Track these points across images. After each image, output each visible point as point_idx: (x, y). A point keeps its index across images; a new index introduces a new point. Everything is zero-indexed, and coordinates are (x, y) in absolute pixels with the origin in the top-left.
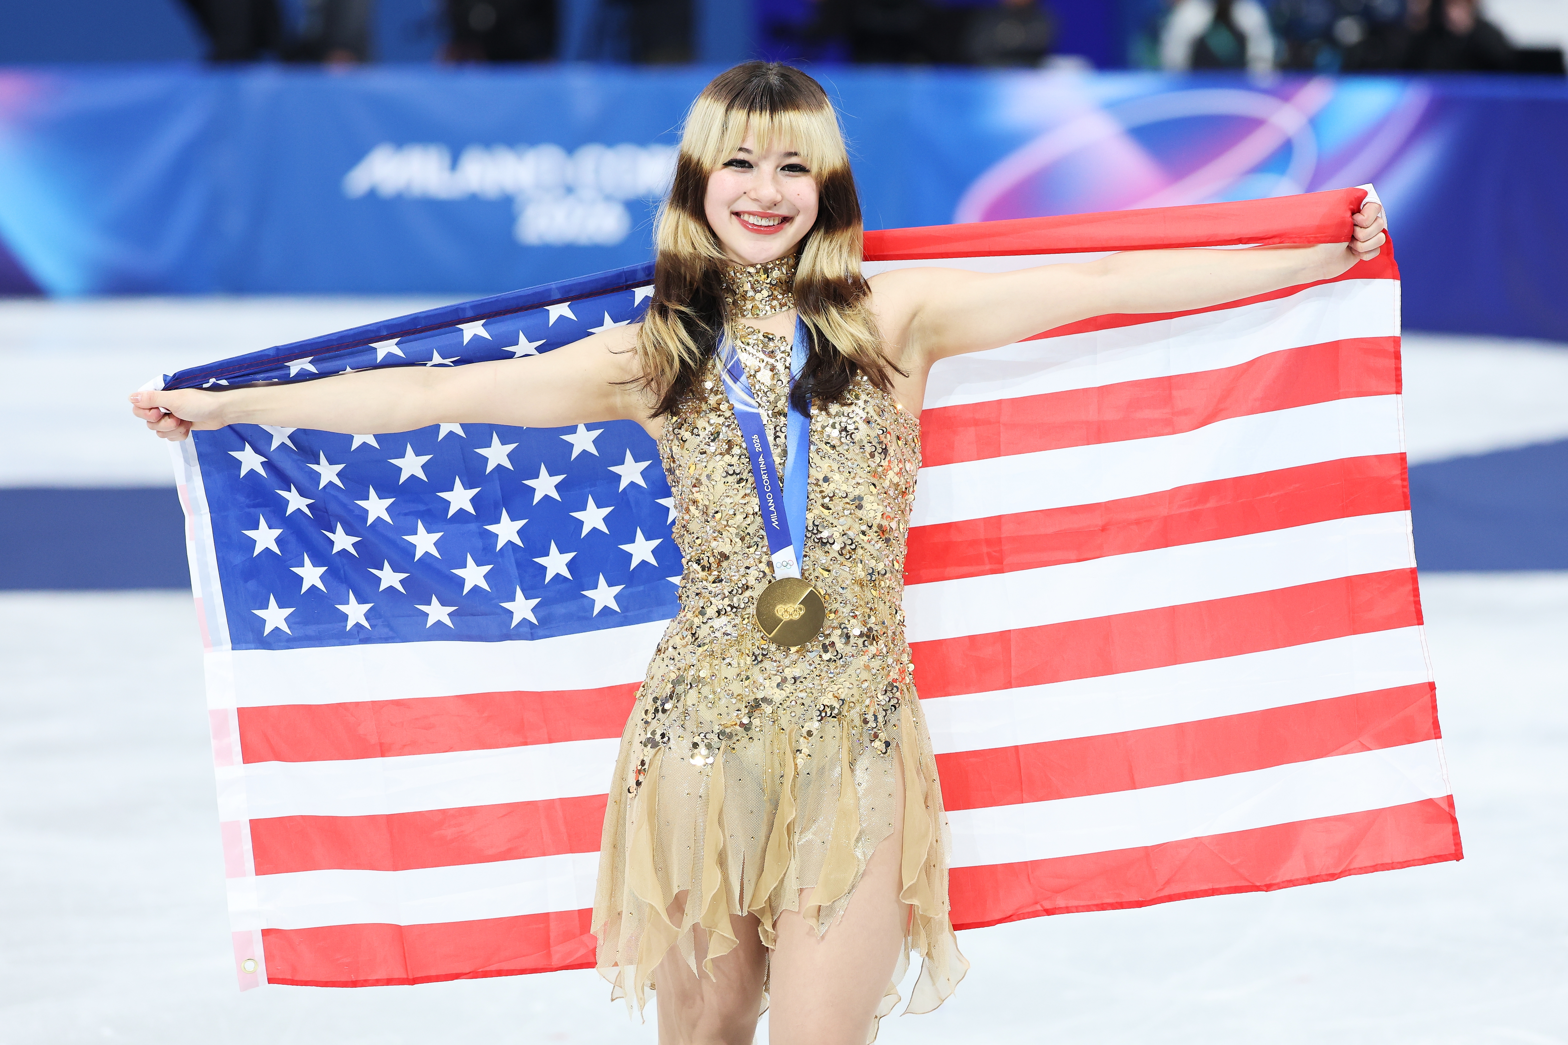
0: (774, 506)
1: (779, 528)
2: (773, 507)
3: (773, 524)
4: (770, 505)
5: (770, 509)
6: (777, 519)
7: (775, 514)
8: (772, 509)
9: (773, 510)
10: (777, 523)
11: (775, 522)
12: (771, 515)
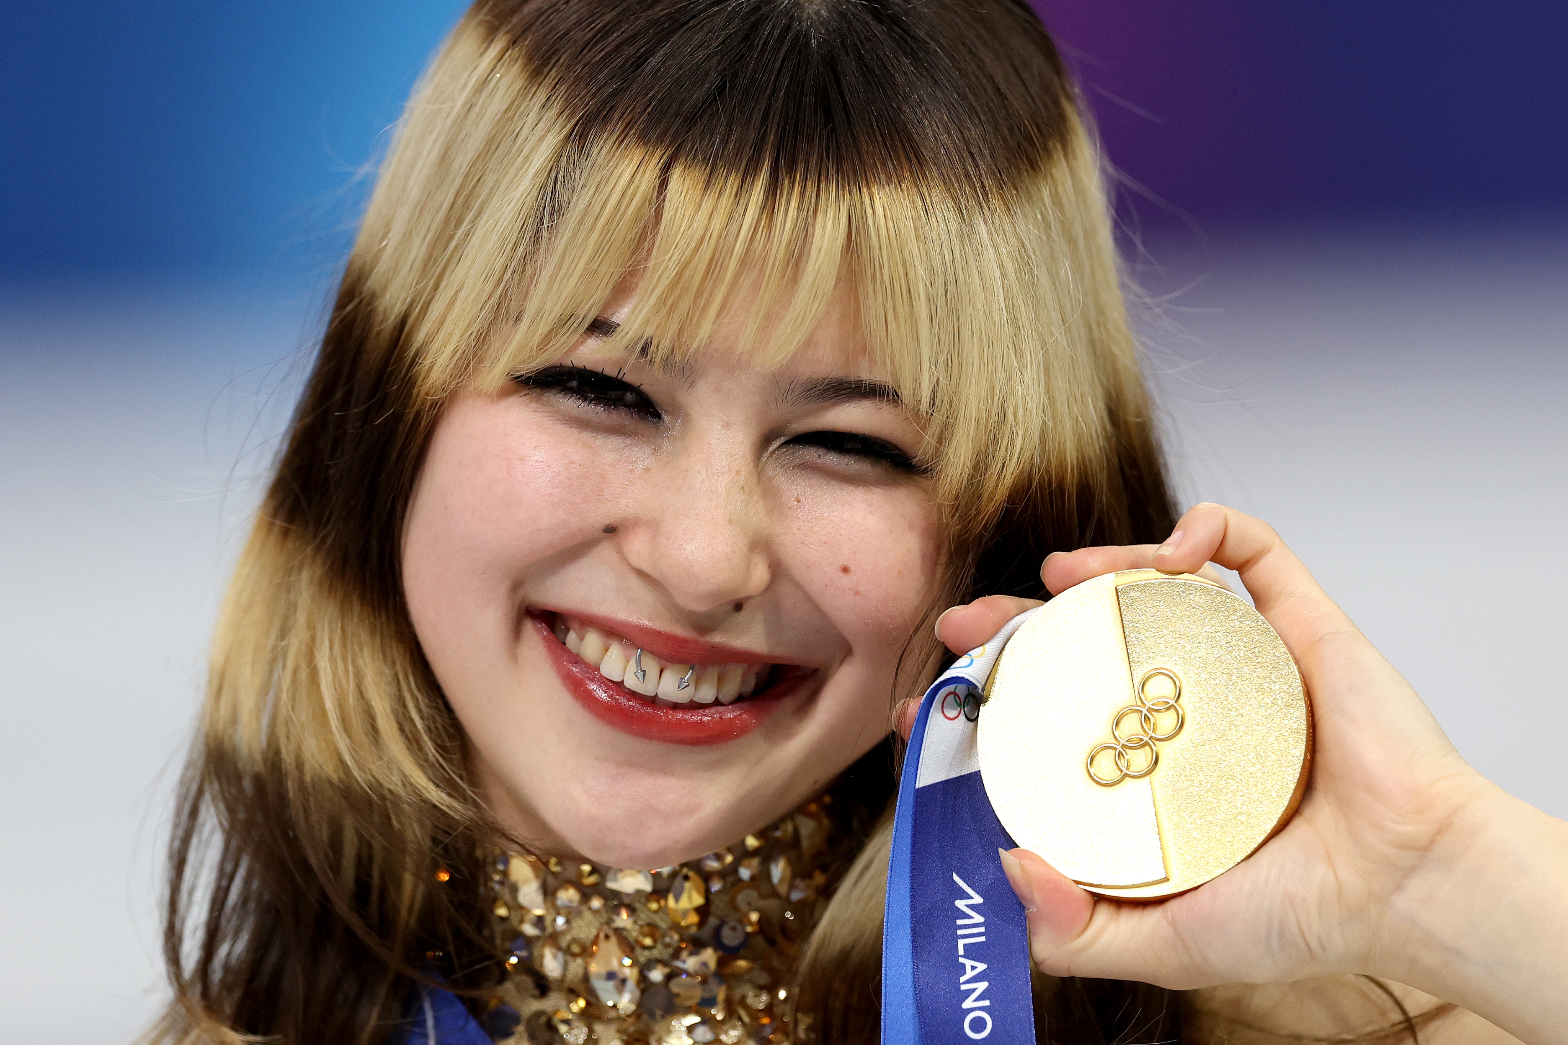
0: (963, 979)
1: (956, 878)
2: (970, 974)
3: (978, 900)
4: (982, 986)
5: (982, 967)
6: (960, 922)
7: (961, 943)
8: (973, 967)
9: (968, 963)
10: (960, 904)
11: (969, 906)
12: (982, 939)
